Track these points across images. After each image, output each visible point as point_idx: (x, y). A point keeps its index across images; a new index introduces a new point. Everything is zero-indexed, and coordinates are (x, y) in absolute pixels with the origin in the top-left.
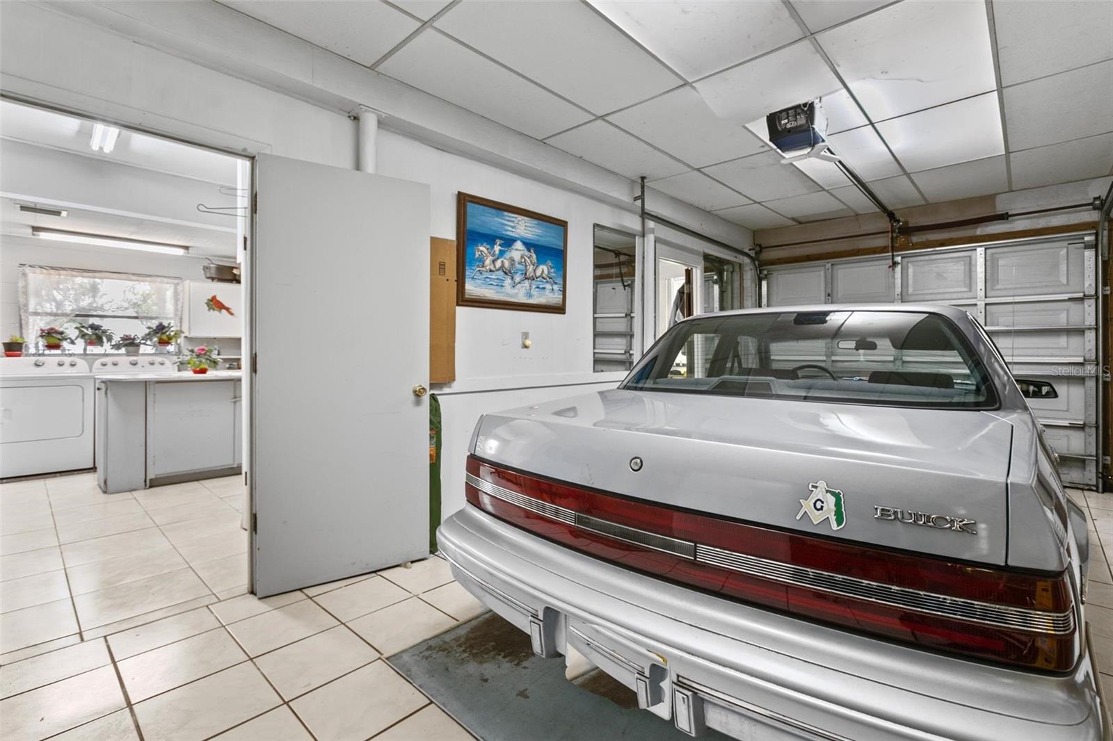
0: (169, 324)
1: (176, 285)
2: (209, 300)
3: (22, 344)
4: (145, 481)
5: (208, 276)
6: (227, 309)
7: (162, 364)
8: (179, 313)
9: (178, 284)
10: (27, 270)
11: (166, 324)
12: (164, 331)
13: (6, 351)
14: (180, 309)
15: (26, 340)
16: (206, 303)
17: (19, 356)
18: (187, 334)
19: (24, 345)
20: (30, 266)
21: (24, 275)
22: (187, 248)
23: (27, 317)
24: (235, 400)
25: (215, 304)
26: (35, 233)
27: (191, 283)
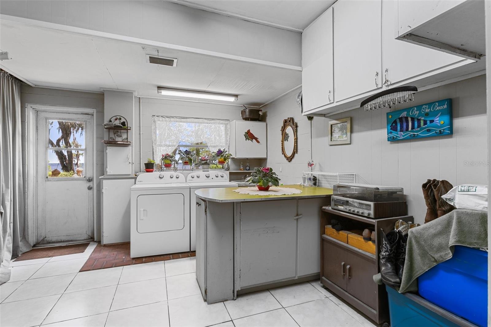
0: (224, 150)
1: (226, 125)
2: (246, 133)
3: (153, 164)
4: (234, 292)
5: (244, 117)
6: (256, 139)
7: (222, 177)
8: (228, 143)
9: (227, 124)
10: (156, 118)
11: (222, 150)
12: (222, 155)
13: (146, 169)
14: (229, 140)
15: (155, 162)
16: (245, 135)
17: (152, 172)
18: (234, 156)
19: (154, 165)
20: (157, 116)
21: (154, 121)
22: (236, 96)
23: (156, 148)
24: (297, 217)
25: (250, 136)
26: (159, 91)
27: (236, 122)
